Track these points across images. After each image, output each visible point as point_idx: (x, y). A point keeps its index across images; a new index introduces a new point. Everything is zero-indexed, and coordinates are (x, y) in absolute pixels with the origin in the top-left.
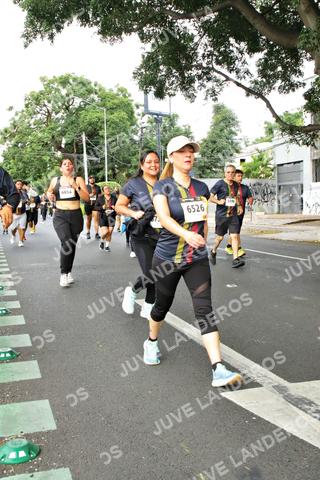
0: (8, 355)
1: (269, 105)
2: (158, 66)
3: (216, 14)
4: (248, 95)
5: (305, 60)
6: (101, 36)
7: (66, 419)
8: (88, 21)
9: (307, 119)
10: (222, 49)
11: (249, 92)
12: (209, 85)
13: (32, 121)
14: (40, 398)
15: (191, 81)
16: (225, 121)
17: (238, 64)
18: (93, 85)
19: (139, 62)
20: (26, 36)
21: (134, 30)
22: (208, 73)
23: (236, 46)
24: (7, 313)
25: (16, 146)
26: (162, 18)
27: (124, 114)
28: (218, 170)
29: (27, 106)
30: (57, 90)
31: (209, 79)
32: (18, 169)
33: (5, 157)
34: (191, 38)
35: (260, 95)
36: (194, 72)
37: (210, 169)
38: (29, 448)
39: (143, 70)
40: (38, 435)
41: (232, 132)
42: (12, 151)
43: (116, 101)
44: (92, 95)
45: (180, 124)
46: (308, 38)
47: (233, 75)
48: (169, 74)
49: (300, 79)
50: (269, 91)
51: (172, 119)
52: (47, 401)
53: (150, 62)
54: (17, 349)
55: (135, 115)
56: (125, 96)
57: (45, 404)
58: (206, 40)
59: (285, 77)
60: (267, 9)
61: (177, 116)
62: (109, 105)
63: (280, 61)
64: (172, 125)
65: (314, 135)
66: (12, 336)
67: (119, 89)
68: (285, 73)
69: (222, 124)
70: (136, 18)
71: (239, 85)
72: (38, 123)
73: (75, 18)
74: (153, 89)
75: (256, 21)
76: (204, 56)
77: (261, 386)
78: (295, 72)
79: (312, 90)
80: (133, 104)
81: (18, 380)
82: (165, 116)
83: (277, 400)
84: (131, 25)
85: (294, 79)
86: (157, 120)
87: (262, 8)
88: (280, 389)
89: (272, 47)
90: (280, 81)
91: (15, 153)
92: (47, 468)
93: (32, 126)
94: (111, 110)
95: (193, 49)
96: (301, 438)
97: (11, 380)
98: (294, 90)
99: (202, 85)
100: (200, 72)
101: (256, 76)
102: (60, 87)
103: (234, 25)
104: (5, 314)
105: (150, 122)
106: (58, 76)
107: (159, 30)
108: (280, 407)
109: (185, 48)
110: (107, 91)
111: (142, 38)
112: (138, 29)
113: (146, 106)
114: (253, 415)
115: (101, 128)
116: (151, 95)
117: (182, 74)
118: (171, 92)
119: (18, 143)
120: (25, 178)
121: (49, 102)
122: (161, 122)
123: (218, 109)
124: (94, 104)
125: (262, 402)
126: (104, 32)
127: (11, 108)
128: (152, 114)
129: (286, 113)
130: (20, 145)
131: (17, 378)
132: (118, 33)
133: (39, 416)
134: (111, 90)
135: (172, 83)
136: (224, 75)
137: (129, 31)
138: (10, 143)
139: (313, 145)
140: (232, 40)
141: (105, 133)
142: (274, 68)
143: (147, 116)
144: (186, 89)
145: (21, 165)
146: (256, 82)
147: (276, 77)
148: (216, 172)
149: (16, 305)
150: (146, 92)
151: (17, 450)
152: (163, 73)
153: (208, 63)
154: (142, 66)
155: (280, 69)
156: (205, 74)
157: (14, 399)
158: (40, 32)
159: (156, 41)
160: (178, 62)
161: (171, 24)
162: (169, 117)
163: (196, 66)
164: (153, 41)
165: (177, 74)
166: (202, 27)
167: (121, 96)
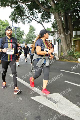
1: (43, 26)
3: (30, 2)
4: (38, 23)
5: (52, 15)
9: (52, 30)
10: (32, 11)
11: (38, 22)
12: (29, 20)
15: (24, 20)
16: (32, 29)
17: (36, 15)
19: (11, 14)
21: (9, 6)
23: (35, 11)
26: (16, 3)
28: (31, 42)
31: (28, 19)
34: (24, 8)
35: (41, 23)
36: (25, 17)
37: (29, 41)
39: (12, 16)
41: (34, 32)
43: (5, 24)
45: (21, 30)
46: (52, 10)
47: (34, 18)
48: (18, 17)
49: (51, 20)
50: (43, 22)
51: (19, 29)
53: (13, 14)
56: (7, 22)
58: (28, 9)
59: (47, 19)
60: (43, 2)
61: (20, 28)
62: (3, 24)
63: (46, 15)
64: (19, 30)
65: (54, 34)
67: (5, 21)
68: (47, 18)
69: (32, 30)
70: (10, 2)
71: (36, 21)
75: (40, 5)
76: (27, 13)
77: (41, 95)
78: (49, 18)
79: (53, 23)
80: (9, 24)
82: (17, 28)
83: (44, 98)
84: (9, 4)
85: (49, 20)
86: (15, 29)
87: (42, 2)
88: (45, 96)
89: (44, 12)
90: (46, 20)
94: (3, 26)
95: (24, 11)
96: (50, 108)
98: (49, 22)
99: (27, 20)
100: (26, 17)
101: (40, 19)
103: (35, 6)
108: (45, 100)
109: (22, 11)
110: (2, 21)
111: (11, 8)
113: (12, 25)
114: (39, 103)
115: (1, 30)
116: (14, 22)
117: (22, 17)
118: (19, 22)
122: (16, 29)
123: (31, 26)
125: (41, 99)
126: (1, 6)
128: (14, 27)
129: (47, 28)
132: (5, 6)
134: (3, 21)
135: (19, 20)
136: (32, 18)
137: (8, 6)
139: (54, 36)
140: (34, 9)
141: (2, 32)
142: (44, 17)
146: (40, 20)
147: (45, 19)
148: (30, 42)
150: (12, 22)
152: (17, 17)
153: (28, 15)
154: (11, 15)
155: (46, 17)
159: (15, 9)
160: (21, 14)
161: (19, 4)
162: (18, 28)
163: (25, 15)
164: (14, 8)
165: (20, 17)
166: (27, 6)
167: (6, 22)
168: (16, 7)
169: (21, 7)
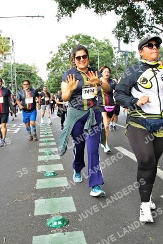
2: (125, 26)
6: (95, 13)
7: (81, 207)
8: (88, 6)
10: (159, 16)
13: (62, 58)
14: (68, 195)
15: (143, 33)
16: (161, 53)
18: (92, 38)
19: (116, 25)
20: (58, 16)
22: (151, 29)
25: (54, 71)
26: (127, 2)
27: (108, 53)
30: (74, 42)
31: (152, 32)
34: (142, 11)
36: (144, 29)
38: (63, 220)
39: (117, 30)
40: (67, 214)
43: (104, 46)
44: (92, 44)
51: (133, 54)
52: (72, 197)
53: (121, 25)
55: (114, 53)
57: (70, 199)
58: (151, 11)
61: (135, 53)
62: (100, 48)
64: (133, 57)
67: (105, 40)
70: (113, 3)
72: (65, 59)
73: (82, 5)
74: (122, 39)
76: (149, 20)
80: (113, 47)
82: (129, 52)
84: (111, 7)
86: (125, 55)
92: (72, 230)
93: (62, 61)
94: (101, 51)
95: (143, 17)
100: (147, 28)
102: (76, 41)
105: (121, 56)
106: (74, 35)
107: (125, 8)
109: (139, 16)
110: (99, 41)
111: (117, 13)
112: (114, 8)
113: (119, 48)
115: (97, 60)
116: (122, 42)
117: (138, 30)
118: (132, 40)
121: (70, 48)
122: (127, 56)
124: (93, 48)
126: (97, 11)
128: (123, 52)
131: (57, 186)
132: (104, 11)
133: (68, 205)
134: (101, 41)
135: (133, 36)
136: (161, 30)
137: (109, 9)
138: (51, 70)
141: (98, 62)
143: (120, 53)
144: (140, 38)
145: (57, 80)
150: (119, 41)
151: (57, 221)
152: (128, 30)
153: (152, 24)
154: (117, 28)
156: (150, 29)
157: (55, 196)
158: (65, 13)
159: (124, 14)
160: (136, 24)
161: (132, 4)
162: (131, 53)
163: (145, 26)
164: (122, 14)
165: (135, 31)
166: (148, 5)
167: (106, 43)
168: (126, 12)
169: (136, 9)
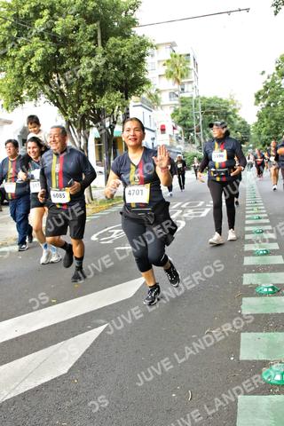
0: (270, 290)
24: (268, 253)
25: (268, 105)
29: (277, 68)
32: (271, 127)
33: (259, 116)
42: (266, 111)
54: (278, 285)
66: (273, 274)
81: (279, 312)
91: (268, 112)
97: (273, 311)
104: (265, 254)
119: (270, 103)
120: (277, 134)
127: (263, 72)
130: (272, 105)
138: (263, 104)
149: (275, 246)
